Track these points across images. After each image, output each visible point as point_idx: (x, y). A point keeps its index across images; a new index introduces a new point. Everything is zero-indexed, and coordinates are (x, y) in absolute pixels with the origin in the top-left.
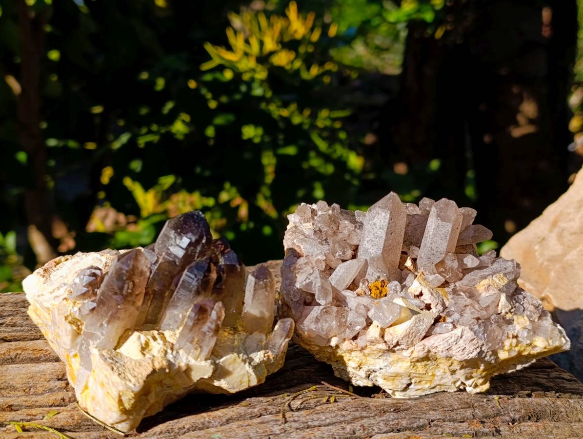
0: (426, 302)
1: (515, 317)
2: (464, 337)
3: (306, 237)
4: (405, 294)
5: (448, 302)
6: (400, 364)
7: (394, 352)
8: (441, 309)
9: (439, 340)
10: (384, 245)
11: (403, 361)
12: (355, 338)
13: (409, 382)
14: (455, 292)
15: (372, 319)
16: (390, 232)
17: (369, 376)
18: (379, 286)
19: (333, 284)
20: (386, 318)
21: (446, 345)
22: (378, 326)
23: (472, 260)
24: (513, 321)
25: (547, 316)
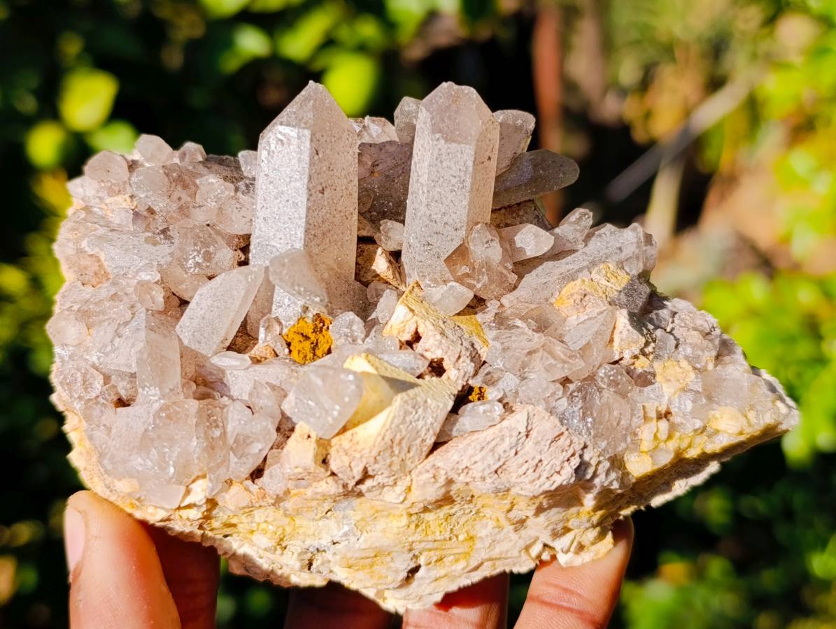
0: (430, 356)
1: (658, 366)
2: (533, 434)
3: (113, 230)
4: (377, 343)
5: (485, 349)
6: (381, 524)
7: (360, 494)
8: (470, 367)
9: (471, 451)
10: (307, 222)
11: (388, 516)
12: (257, 474)
13: (413, 565)
14: (501, 321)
15: (294, 420)
16: (318, 189)
17: (310, 564)
18: (309, 331)
19: (186, 342)
20: (327, 411)
21: (490, 460)
22: (309, 437)
23: (536, 236)
24: (654, 375)
25: (734, 353)
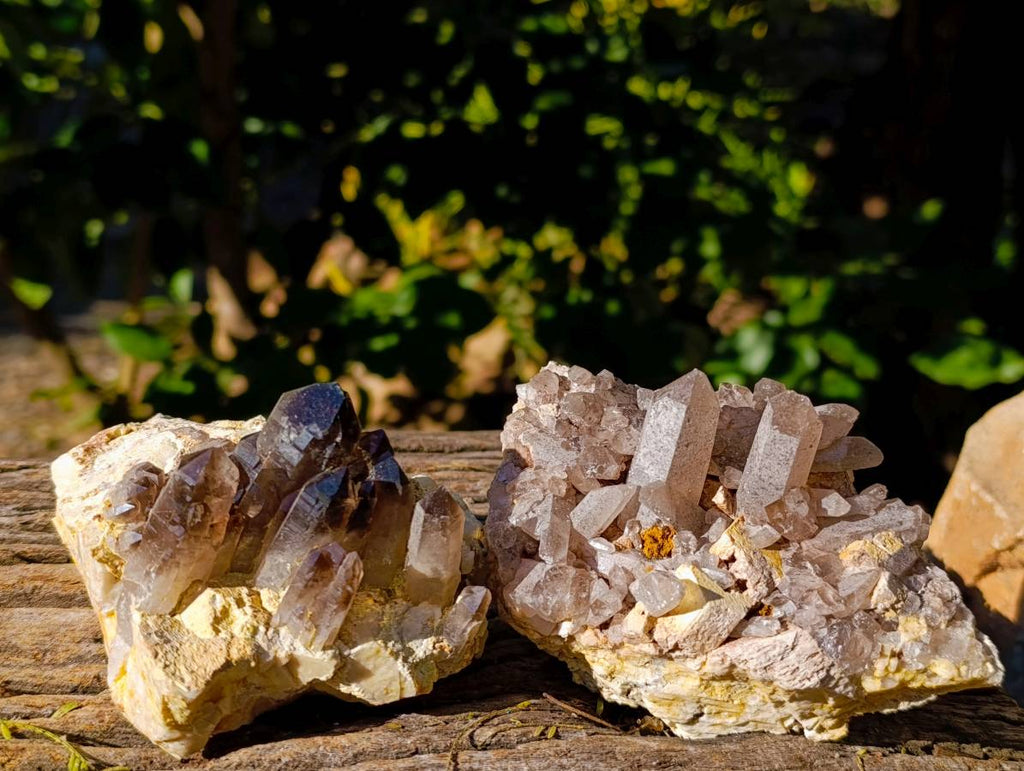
0: (738, 576)
1: (902, 619)
2: (797, 649)
3: (541, 431)
4: (703, 557)
5: (779, 579)
6: (682, 680)
7: (671, 659)
8: (765, 591)
9: (750, 650)
10: (672, 465)
11: (687, 676)
12: (605, 626)
13: (698, 712)
14: (797, 560)
15: (636, 597)
16: (685, 442)
17: (629, 692)
18: (658, 536)
19: (575, 526)
20: (658, 602)
21: (763, 659)
22: (643, 613)
23: (838, 503)
24: (897, 624)
25: (966, 619)
